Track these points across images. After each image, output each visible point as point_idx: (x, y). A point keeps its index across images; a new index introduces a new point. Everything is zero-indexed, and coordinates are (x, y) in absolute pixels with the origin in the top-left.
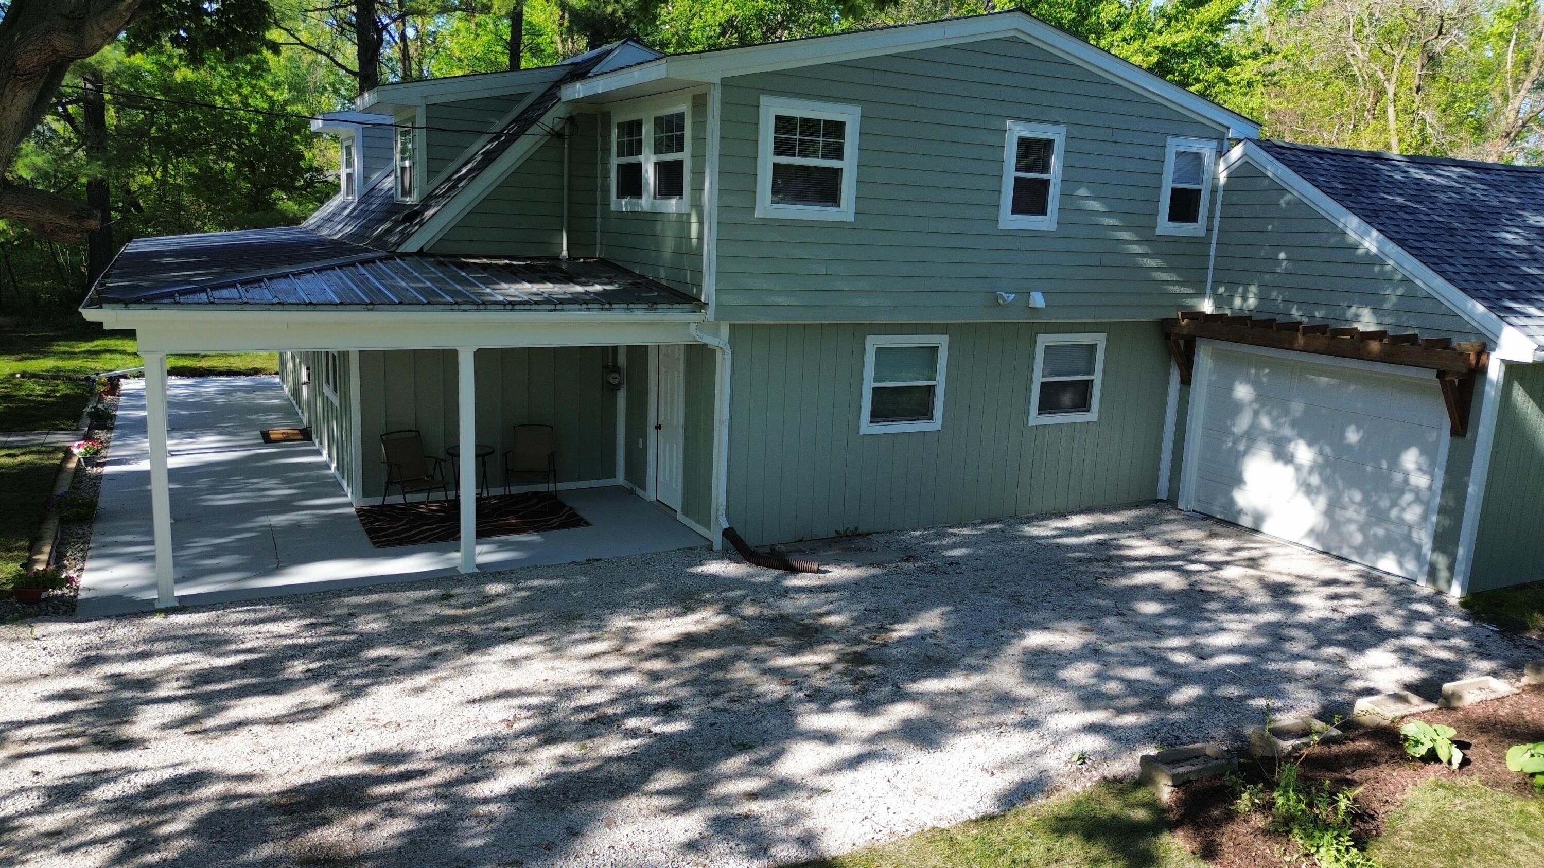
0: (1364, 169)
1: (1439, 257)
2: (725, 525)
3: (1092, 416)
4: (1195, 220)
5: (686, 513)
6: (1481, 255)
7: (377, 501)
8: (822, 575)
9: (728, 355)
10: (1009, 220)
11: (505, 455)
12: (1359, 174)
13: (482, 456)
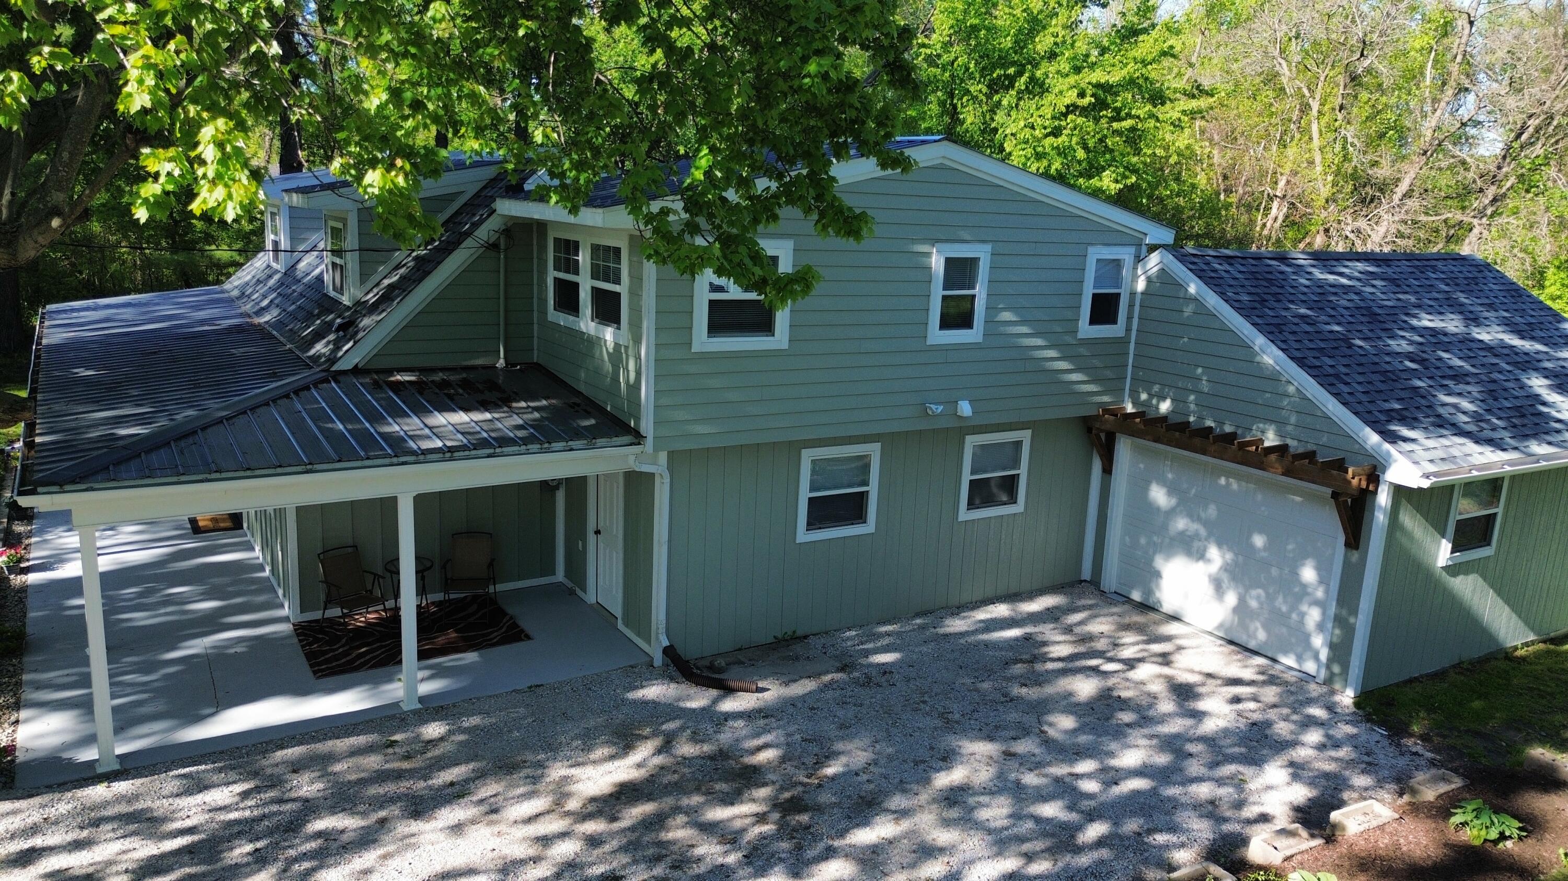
0: (1271, 273)
1: (1337, 376)
2: (666, 643)
3: (1018, 508)
4: (1114, 322)
5: (627, 625)
6: (1378, 368)
7: (317, 615)
8: (760, 695)
9: (667, 480)
10: (938, 336)
11: (444, 567)
12: (1266, 279)
13: (421, 573)
